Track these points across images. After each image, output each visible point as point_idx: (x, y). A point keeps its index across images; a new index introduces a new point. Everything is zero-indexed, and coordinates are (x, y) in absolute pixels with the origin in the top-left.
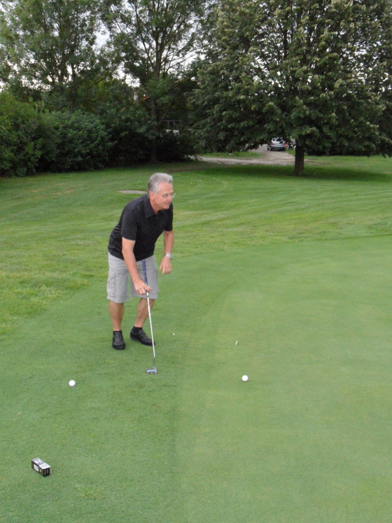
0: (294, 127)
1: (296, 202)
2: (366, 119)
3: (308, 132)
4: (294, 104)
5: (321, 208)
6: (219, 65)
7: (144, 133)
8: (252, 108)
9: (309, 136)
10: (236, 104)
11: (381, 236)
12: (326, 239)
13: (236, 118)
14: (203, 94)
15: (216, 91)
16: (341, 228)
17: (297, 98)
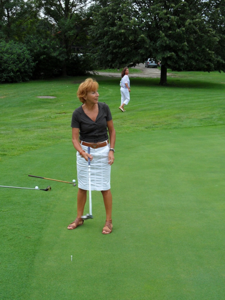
0: (159, 52)
1: (156, 103)
2: (207, 47)
3: (169, 55)
4: (158, 36)
5: (172, 107)
6: (107, 9)
7: (57, 56)
8: (130, 39)
9: (170, 58)
10: (119, 35)
11: (207, 126)
12: (171, 129)
13: (119, 45)
14: (97, 29)
15: (105, 27)
16: (183, 121)
17: (161, 32)
